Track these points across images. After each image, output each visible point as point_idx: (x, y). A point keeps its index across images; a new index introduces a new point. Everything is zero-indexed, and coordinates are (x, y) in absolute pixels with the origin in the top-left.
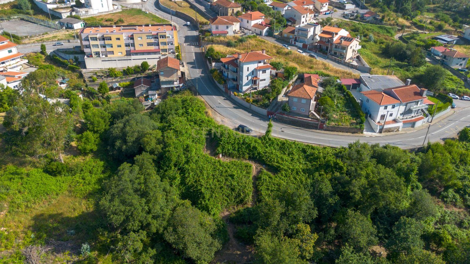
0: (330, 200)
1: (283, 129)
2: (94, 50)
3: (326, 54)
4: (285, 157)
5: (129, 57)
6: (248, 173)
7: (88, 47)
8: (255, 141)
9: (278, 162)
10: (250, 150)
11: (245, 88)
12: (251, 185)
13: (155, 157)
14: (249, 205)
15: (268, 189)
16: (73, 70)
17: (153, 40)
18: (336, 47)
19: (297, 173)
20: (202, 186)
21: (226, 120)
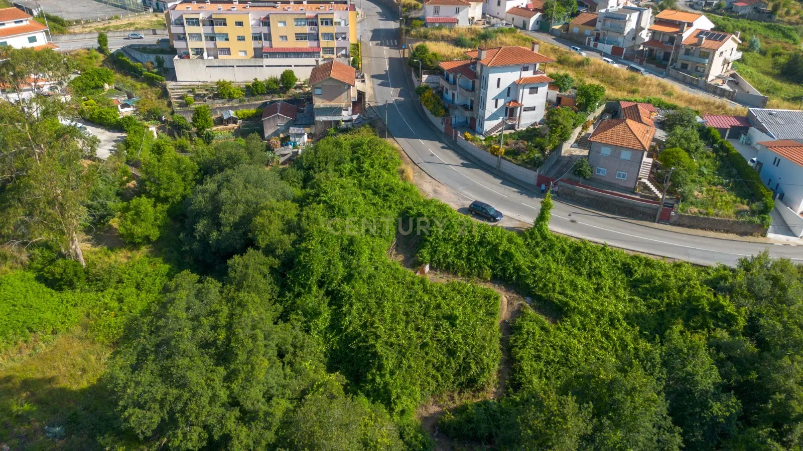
0: (716, 407)
1: (574, 217)
2: (193, 44)
3: (665, 67)
4: (581, 281)
5: (258, 62)
6: (490, 314)
7: (182, 37)
8: (510, 240)
9: (563, 293)
10: (496, 260)
11: (488, 125)
12: (497, 345)
13: (276, 263)
14: (490, 394)
15: (538, 358)
16: (151, 82)
17: (307, 29)
18: (687, 52)
19: (612, 324)
20: (377, 337)
21: (443, 190)
